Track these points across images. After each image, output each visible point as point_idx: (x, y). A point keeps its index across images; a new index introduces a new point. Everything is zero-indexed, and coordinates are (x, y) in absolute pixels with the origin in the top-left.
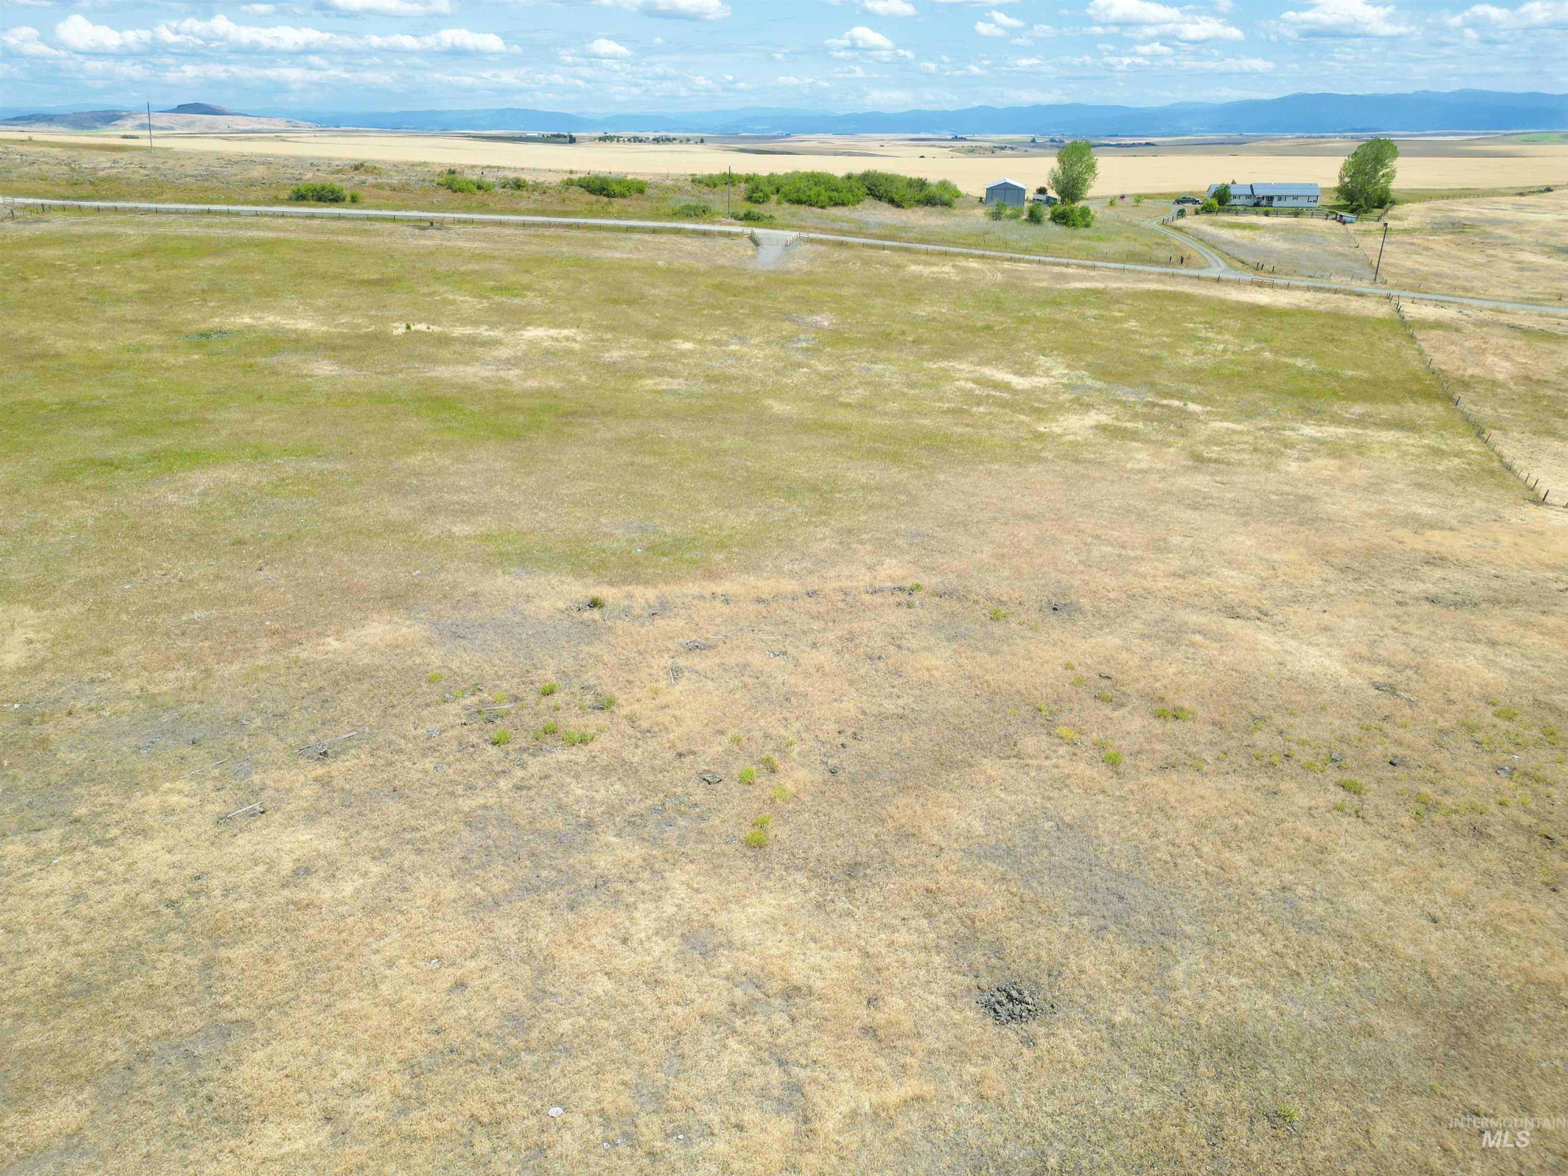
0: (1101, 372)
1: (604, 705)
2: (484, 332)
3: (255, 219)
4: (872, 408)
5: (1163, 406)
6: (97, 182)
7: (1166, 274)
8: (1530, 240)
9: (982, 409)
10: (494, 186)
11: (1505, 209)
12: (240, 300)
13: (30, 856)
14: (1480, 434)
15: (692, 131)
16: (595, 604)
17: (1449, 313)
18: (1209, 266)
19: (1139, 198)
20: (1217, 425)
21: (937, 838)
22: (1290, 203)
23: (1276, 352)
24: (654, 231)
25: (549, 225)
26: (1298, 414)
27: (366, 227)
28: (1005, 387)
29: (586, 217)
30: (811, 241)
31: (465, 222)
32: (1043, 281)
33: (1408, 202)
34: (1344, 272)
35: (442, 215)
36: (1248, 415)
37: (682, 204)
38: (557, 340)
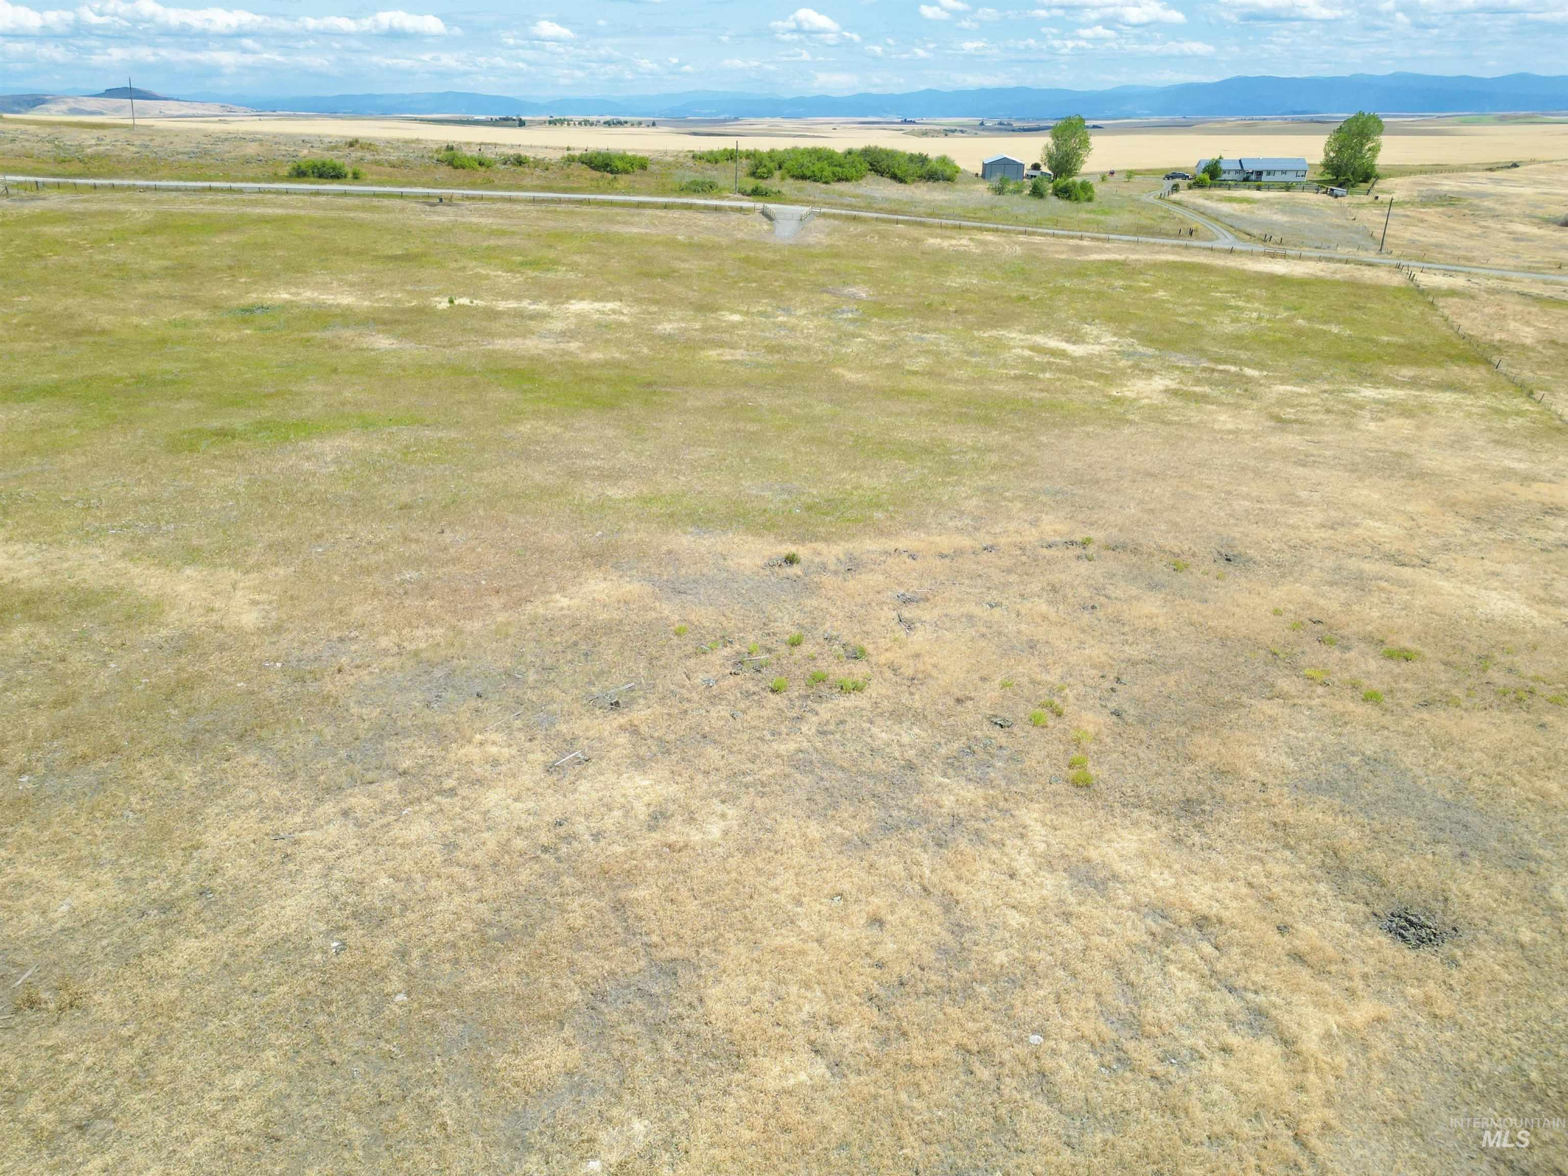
0: (1148, 339)
1: (857, 655)
2: (526, 305)
3: (259, 196)
4: (941, 375)
5: (1221, 371)
6: (86, 160)
7: (1179, 246)
8: (1516, 211)
9: (1048, 375)
10: (496, 162)
11: (1481, 183)
12: (268, 277)
13: (378, 807)
14: (1530, 394)
15: (642, 115)
16: (791, 560)
17: (1459, 282)
18: (1217, 238)
19: (1130, 174)
20: (1282, 388)
21: (1254, 774)
22: (1278, 177)
23: (1310, 319)
24: (666, 207)
25: (559, 201)
26: (1352, 377)
27: (374, 203)
28: (1063, 354)
29: (591, 193)
30: (824, 215)
31: (473, 198)
32: (1062, 253)
33: (1390, 176)
34: (1348, 243)
35: (451, 191)
36: (1306, 379)
37: (688, 180)
38: (603, 313)
